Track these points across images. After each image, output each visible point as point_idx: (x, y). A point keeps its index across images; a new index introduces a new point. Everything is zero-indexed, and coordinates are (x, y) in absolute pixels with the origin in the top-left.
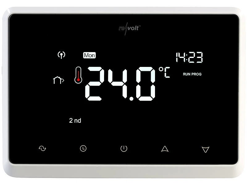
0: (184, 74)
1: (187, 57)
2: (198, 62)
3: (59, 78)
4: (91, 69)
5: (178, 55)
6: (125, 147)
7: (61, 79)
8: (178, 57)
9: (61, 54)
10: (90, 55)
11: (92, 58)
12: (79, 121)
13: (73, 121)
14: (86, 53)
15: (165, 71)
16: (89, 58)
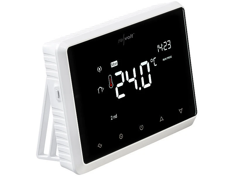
0: (164, 60)
1: (163, 47)
2: (169, 48)
3: (101, 87)
4: (117, 74)
5: (158, 46)
6: (142, 126)
7: (102, 88)
8: (159, 48)
9: (99, 69)
10: (114, 64)
11: (116, 66)
12: (116, 117)
13: (113, 118)
14: (112, 63)
15: (154, 61)
16: (114, 66)
